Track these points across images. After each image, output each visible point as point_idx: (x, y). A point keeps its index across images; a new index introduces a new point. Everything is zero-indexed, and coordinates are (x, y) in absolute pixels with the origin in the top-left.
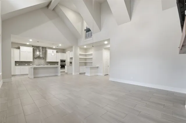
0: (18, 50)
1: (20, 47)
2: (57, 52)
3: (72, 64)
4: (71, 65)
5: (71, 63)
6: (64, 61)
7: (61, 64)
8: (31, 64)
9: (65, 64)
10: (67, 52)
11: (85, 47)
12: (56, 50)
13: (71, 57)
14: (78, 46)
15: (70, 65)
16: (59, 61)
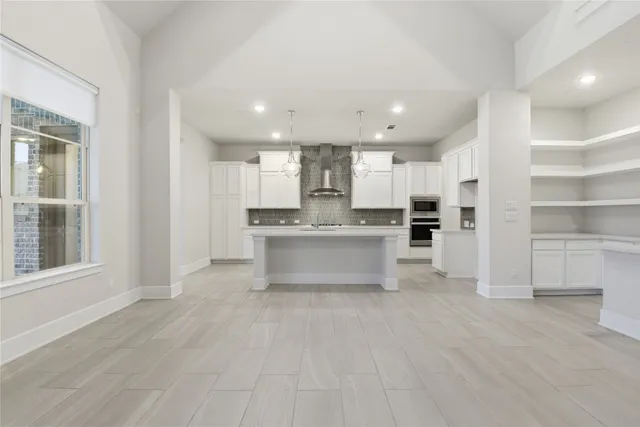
0: (255, 167)
1: (260, 153)
2: (395, 161)
3: (472, 220)
4: (466, 224)
5: (468, 213)
6: (432, 206)
7: (415, 220)
8: (297, 221)
9: (437, 220)
10: (444, 158)
11: (588, 79)
12: (391, 154)
13: (468, 177)
14: (523, 91)
15: (463, 227)
16: (407, 205)
